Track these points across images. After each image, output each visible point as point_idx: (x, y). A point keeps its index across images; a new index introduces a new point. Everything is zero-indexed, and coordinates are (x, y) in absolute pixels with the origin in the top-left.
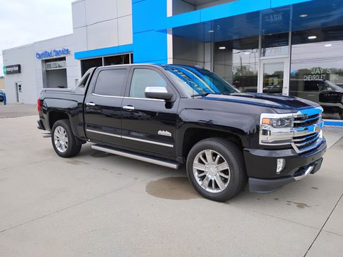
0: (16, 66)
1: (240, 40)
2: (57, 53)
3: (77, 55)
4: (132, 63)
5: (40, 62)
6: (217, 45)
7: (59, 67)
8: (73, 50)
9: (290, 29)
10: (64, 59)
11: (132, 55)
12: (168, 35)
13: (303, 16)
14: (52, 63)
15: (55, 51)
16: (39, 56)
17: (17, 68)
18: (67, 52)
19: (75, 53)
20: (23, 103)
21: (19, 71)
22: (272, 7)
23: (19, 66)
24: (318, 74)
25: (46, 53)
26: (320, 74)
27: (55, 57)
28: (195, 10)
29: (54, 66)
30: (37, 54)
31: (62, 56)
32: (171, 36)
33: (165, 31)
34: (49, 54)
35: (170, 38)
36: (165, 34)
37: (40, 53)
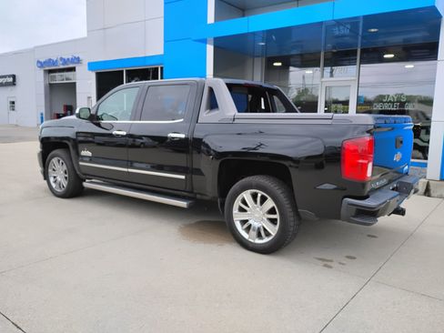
0: (9, 76)
1: (301, 55)
2: (65, 61)
3: (91, 66)
4: (162, 78)
5: (41, 72)
6: (270, 61)
7: (67, 79)
8: (86, 60)
9: (359, 46)
10: (73, 69)
11: (162, 68)
12: (208, 46)
13: (373, 30)
14: (57, 74)
15: (61, 59)
16: (41, 65)
17: (11, 80)
18: (78, 60)
19: (89, 64)
20: (17, 126)
21: (14, 83)
22: (335, 18)
23: (14, 77)
24: (390, 102)
25: (50, 62)
26: (393, 103)
27: (62, 67)
28: (244, 16)
29: (59, 78)
30: (38, 62)
31: (71, 66)
32: (212, 47)
33: (205, 41)
34: (54, 63)
35: (210, 49)
36: (203, 44)
37: (42, 60)
